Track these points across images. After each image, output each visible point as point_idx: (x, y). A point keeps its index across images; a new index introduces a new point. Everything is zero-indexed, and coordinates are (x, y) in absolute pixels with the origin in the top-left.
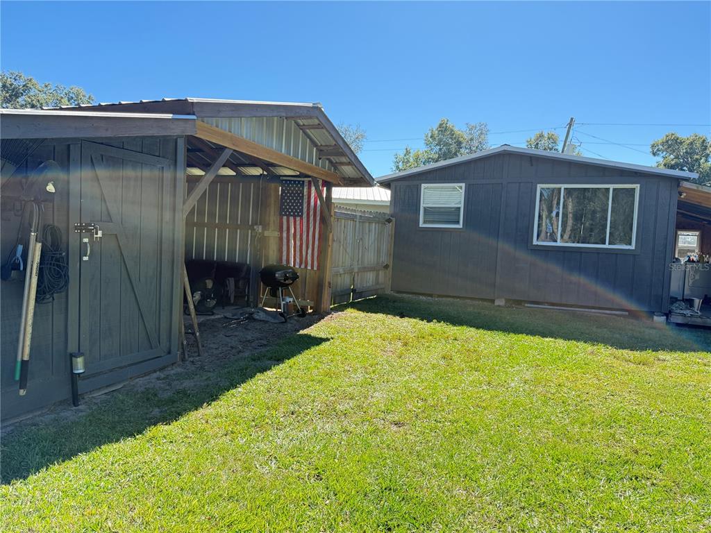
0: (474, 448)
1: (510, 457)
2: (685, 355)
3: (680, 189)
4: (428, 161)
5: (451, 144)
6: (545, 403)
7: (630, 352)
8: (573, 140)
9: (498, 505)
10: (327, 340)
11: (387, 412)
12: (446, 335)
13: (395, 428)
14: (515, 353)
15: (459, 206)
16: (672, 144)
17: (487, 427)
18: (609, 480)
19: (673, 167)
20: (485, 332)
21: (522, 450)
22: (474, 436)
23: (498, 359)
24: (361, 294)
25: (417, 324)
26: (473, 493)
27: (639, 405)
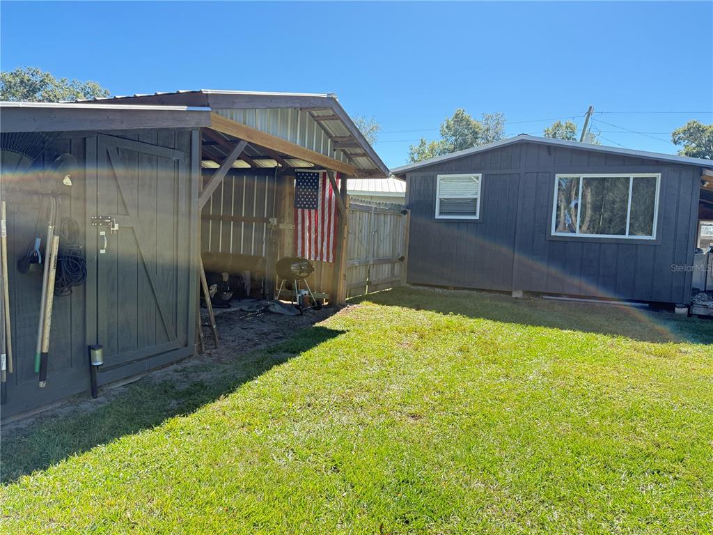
0: (492, 441)
1: (529, 450)
2: (708, 347)
3: (703, 178)
4: (444, 152)
5: (467, 135)
6: (564, 396)
7: (651, 345)
8: (591, 130)
9: (517, 499)
10: (343, 332)
11: (404, 404)
12: (463, 328)
13: (411, 421)
14: (533, 346)
15: (475, 197)
17: (505, 420)
18: (630, 474)
19: (694, 155)
20: (503, 324)
21: (541, 443)
22: (492, 429)
23: (516, 352)
24: (376, 287)
25: (433, 316)
26: (491, 486)
27: (660, 398)
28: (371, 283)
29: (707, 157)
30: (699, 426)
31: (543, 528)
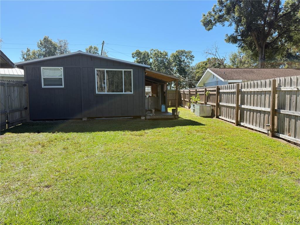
0: (86, 187)
1: (102, 186)
2: (153, 130)
3: (145, 71)
5: (51, 48)
6: (111, 159)
7: (136, 132)
8: (105, 50)
9: (102, 209)
11: (41, 182)
12: (63, 138)
13: (46, 189)
14: (95, 140)
15: (61, 77)
16: (138, 54)
17: (90, 176)
18: (140, 184)
19: (139, 62)
20: (81, 133)
21: (106, 182)
22: (86, 181)
23: (89, 145)
24: (12, 124)
25: (47, 135)
26: (90, 208)
27: (143, 151)
28: (9, 122)
29: (143, 63)
30: (156, 159)
31: (115, 218)
